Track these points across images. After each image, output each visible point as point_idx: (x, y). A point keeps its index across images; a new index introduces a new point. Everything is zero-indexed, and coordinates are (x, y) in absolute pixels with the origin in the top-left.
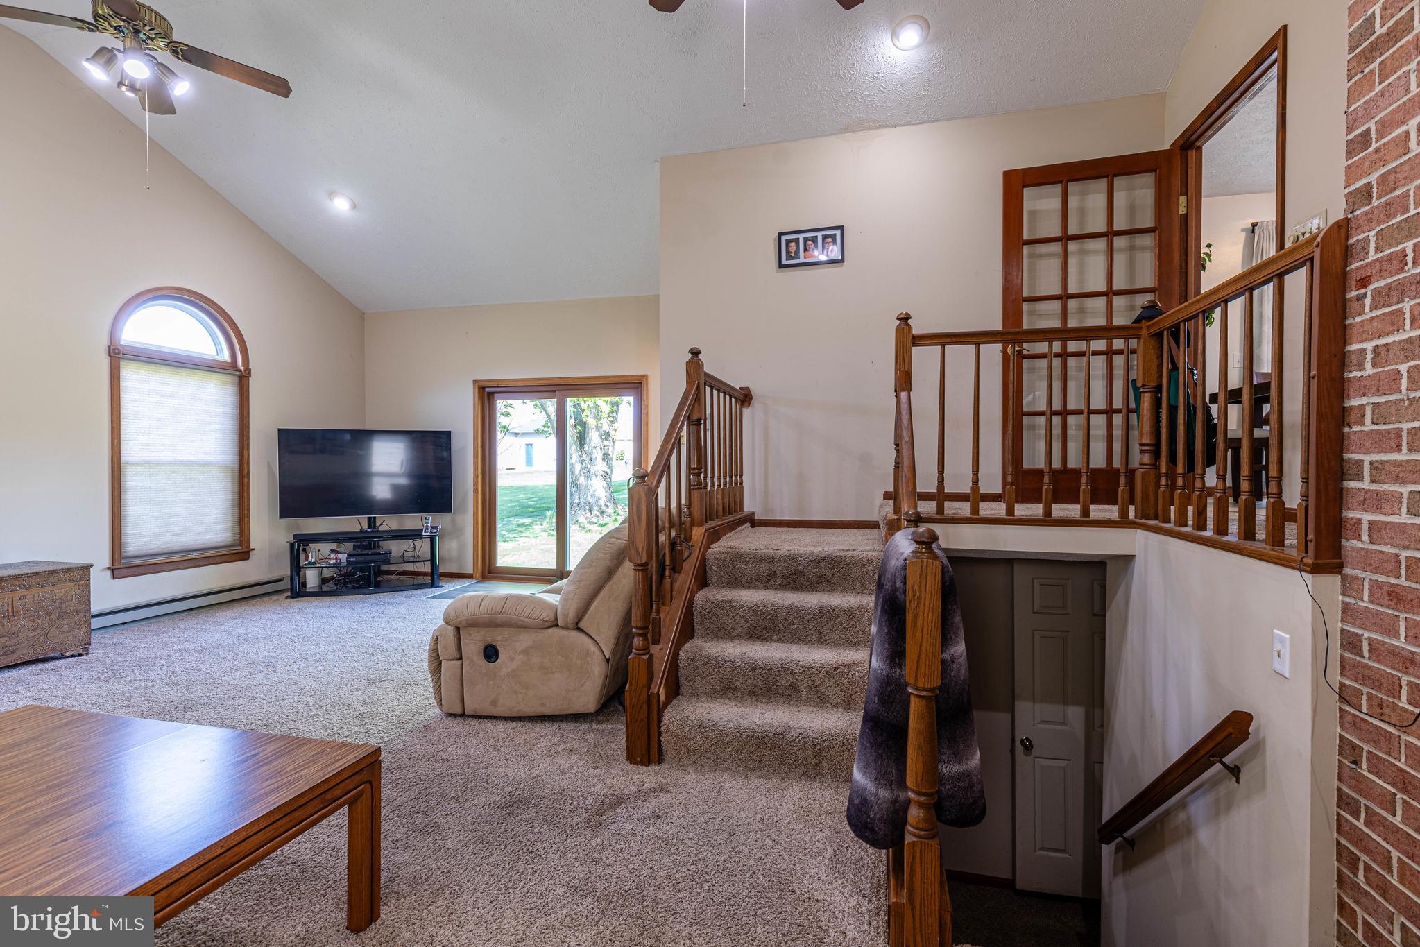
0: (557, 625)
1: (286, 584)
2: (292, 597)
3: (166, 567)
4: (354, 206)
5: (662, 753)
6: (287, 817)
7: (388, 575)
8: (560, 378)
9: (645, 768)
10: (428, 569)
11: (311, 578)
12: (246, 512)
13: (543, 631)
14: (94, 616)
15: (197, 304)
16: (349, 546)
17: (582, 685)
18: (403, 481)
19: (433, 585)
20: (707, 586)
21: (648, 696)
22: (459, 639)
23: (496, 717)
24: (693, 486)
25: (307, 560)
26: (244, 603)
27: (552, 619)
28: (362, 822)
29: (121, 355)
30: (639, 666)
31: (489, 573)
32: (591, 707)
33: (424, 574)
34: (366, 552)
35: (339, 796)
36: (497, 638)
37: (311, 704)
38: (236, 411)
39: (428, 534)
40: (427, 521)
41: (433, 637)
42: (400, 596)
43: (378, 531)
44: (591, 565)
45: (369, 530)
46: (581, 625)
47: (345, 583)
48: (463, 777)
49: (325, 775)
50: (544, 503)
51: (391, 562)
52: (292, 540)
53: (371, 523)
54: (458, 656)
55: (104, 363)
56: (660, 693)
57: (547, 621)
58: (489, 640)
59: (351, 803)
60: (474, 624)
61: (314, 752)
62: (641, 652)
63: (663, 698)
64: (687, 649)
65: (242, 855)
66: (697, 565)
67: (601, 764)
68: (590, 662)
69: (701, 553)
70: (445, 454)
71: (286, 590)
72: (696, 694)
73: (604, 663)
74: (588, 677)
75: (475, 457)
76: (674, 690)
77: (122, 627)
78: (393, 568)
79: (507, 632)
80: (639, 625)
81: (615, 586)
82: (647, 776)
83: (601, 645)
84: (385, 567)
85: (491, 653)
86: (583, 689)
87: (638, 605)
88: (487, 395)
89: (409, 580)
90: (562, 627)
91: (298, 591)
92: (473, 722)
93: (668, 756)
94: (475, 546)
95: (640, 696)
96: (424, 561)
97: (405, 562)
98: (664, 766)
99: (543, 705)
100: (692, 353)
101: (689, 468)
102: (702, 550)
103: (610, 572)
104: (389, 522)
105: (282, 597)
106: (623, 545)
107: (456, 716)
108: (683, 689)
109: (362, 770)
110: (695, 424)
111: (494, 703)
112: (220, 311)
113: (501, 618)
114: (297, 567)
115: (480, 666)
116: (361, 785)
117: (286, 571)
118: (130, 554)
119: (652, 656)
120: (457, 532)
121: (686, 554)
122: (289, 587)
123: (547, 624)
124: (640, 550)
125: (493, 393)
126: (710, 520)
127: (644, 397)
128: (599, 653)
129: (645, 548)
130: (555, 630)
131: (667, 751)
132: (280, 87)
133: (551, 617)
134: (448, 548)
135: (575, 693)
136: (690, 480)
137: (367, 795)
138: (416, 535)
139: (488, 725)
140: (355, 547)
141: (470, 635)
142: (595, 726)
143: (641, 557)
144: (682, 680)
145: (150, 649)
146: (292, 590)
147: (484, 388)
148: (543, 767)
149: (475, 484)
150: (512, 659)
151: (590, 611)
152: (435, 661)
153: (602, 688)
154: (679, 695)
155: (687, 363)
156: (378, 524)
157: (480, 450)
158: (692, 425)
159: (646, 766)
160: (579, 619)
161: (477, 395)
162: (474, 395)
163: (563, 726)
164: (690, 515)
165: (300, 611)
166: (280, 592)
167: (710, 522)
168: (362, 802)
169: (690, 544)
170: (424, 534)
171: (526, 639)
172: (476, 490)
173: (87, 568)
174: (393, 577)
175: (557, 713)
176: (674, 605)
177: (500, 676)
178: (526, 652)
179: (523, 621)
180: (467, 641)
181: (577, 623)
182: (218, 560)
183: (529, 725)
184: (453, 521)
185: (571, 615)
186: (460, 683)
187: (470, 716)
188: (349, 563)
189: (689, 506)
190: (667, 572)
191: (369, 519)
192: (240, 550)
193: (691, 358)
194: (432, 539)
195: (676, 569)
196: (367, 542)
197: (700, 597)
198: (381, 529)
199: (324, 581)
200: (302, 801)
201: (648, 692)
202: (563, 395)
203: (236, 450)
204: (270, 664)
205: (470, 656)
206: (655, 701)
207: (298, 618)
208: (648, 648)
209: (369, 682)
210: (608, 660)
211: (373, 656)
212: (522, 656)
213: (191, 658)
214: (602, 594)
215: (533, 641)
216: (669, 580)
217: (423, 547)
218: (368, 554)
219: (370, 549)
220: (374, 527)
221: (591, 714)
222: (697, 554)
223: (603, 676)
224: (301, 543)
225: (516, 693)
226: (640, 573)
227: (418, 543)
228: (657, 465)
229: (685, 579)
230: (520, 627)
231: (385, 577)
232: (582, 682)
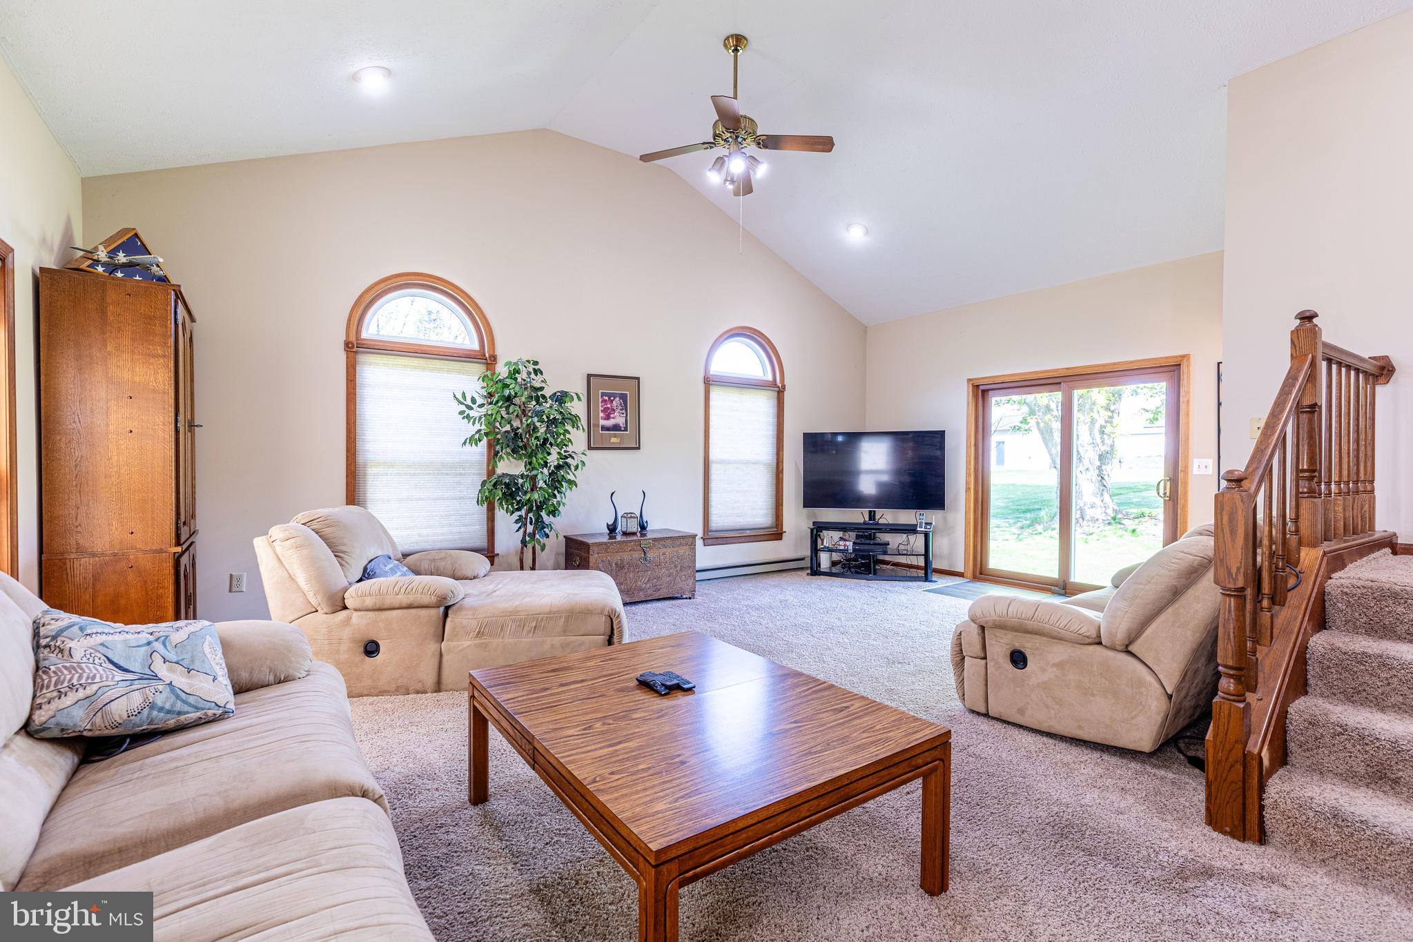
0: (1100, 643)
1: (807, 563)
2: (812, 575)
3: (732, 540)
4: (867, 232)
5: (1265, 833)
6: (886, 770)
7: (884, 564)
8: (1067, 369)
9: (1239, 844)
10: (922, 564)
11: (825, 560)
12: (780, 501)
13: (1082, 646)
14: (698, 571)
15: (753, 337)
16: (853, 535)
17: (1133, 718)
18: (885, 478)
19: (926, 579)
20: (1325, 629)
21: (1244, 755)
22: (984, 638)
23: (1023, 726)
24: (1301, 493)
25: (822, 544)
26: (779, 574)
27: (1094, 636)
28: (936, 795)
29: (711, 382)
30: (1229, 715)
31: (981, 574)
32: (1146, 745)
33: (918, 567)
34: (868, 542)
35: (921, 765)
36: (1027, 645)
37: (846, 670)
38: (775, 420)
39: (923, 529)
40: (921, 517)
41: (956, 632)
42: (898, 586)
43: (878, 524)
44: (1149, 582)
45: (871, 522)
46: (1131, 648)
47: (850, 568)
48: (1000, 779)
49: (910, 743)
50: (1022, 505)
51: (889, 553)
52: (812, 527)
53: (872, 515)
54: (983, 655)
55: (702, 387)
56: (1263, 755)
57: (1088, 637)
58: (1017, 646)
59: (926, 777)
60: (1001, 626)
61: (893, 718)
62: (1232, 698)
63: (1266, 762)
64: (1300, 707)
65: (858, 791)
66: (1312, 599)
67: (1169, 817)
68: (1145, 693)
69: (1318, 583)
70: (938, 453)
71: (807, 568)
72: (1319, 771)
73: (1164, 699)
74: (1141, 711)
75: (968, 456)
76: (1281, 757)
77: (708, 582)
78: (887, 558)
79: (1037, 641)
80: (1230, 663)
81: (1182, 610)
82: (1248, 856)
83: (1161, 677)
84: (881, 557)
85: (1018, 659)
86: (1134, 722)
87: (1229, 639)
88: (981, 392)
89: (902, 572)
90: (1106, 646)
91: (815, 571)
92: (998, 725)
93: (1276, 837)
94: (966, 545)
95: (1230, 751)
96: (917, 555)
97: (900, 555)
98: (1270, 850)
99: (1080, 727)
100: (1301, 319)
101: (1298, 471)
102: (1319, 579)
103: (1176, 593)
104: (887, 516)
105: (804, 573)
106: (1196, 563)
107: (979, 714)
108: (1291, 759)
109: (936, 747)
110: (1306, 412)
111: (1021, 711)
112: (766, 340)
113: (1031, 625)
114: (815, 550)
115: (1007, 670)
116: (935, 761)
117: (806, 552)
118: (713, 529)
119: (1248, 705)
120: (948, 529)
121: (1292, 582)
122: (809, 565)
123: (1090, 640)
124: (1234, 571)
125: (988, 390)
126: (1325, 540)
127: (1184, 382)
128: (1157, 685)
129: (1242, 570)
130: (1098, 648)
131: (1272, 832)
132: (824, 144)
133: (1093, 633)
134: (940, 545)
135: (1123, 724)
136: (1297, 487)
137: (940, 771)
138: (911, 530)
139: (1016, 732)
140: (858, 537)
141: (996, 636)
142: (1149, 768)
143: (1235, 580)
144: (1292, 746)
145: (728, 601)
146: (811, 568)
147: (978, 386)
148: (1090, 797)
149: (967, 483)
150: (1043, 670)
151: (1145, 634)
152: (958, 655)
153: (1160, 727)
154: (1286, 764)
155: (1292, 332)
156: (877, 517)
157: (973, 448)
158: (1302, 412)
159: (1239, 840)
160: (1131, 641)
161: (971, 394)
162: (968, 394)
163: (1106, 757)
164: (1297, 531)
165: (820, 588)
166: (802, 569)
167: (1325, 542)
168: (936, 776)
169: (1298, 569)
170: (918, 529)
171: (1059, 653)
172: (968, 489)
173: (694, 537)
174: (888, 567)
175: (1098, 741)
176: (1276, 646)
177: (1028, 685)
178: (1060, 665)
179: (1059, 633)
180: (993, 642)
181: (1127, 646)
182: (759, 538)
183: (1063, 745)
184: (945, 519)
185: (1120, 636)
186: (984, 682)
187: (993, 718)
188: (854, 550)
189: (1296, 520)
190: (1265, 603)
191: (870, 512)
192: (775, 533)
193: (1300, 325)
194: (926, 535)
195: (1277, 599)
196: (867, 533)
197: (1319, 642)
198: (881, 521)
199: (834, 564)
200: (897, 760)
201: (1244, 750)
202: (1070, 387)
203: (775, 451)
204: (807, 629)
205: (996, 657)
206: (1255, 764)
207: (820, 593)
208: (1243, 695)
209: (890, 662)
210: (1170, 697)
211: (887, 637)
212: (1055, 669)
213: (753, 613)
214: (1162, 617)
215: (1070, 656)
216: (1269, 614)
217: (917, 542)
218: (870, 544)
219: (871, 539)
220: (874, 520)
221: (1142, 753)
222: (1311, 583)
223: (1162, 714)
224: (818, 529)
225: (1047, 707)
226: (1232, 599)
227: (912, 538)
228: (1254, 466)
229: (1293, 613)
230: (1054, 638)
231: (882, 566)
232: (1134, 714)
